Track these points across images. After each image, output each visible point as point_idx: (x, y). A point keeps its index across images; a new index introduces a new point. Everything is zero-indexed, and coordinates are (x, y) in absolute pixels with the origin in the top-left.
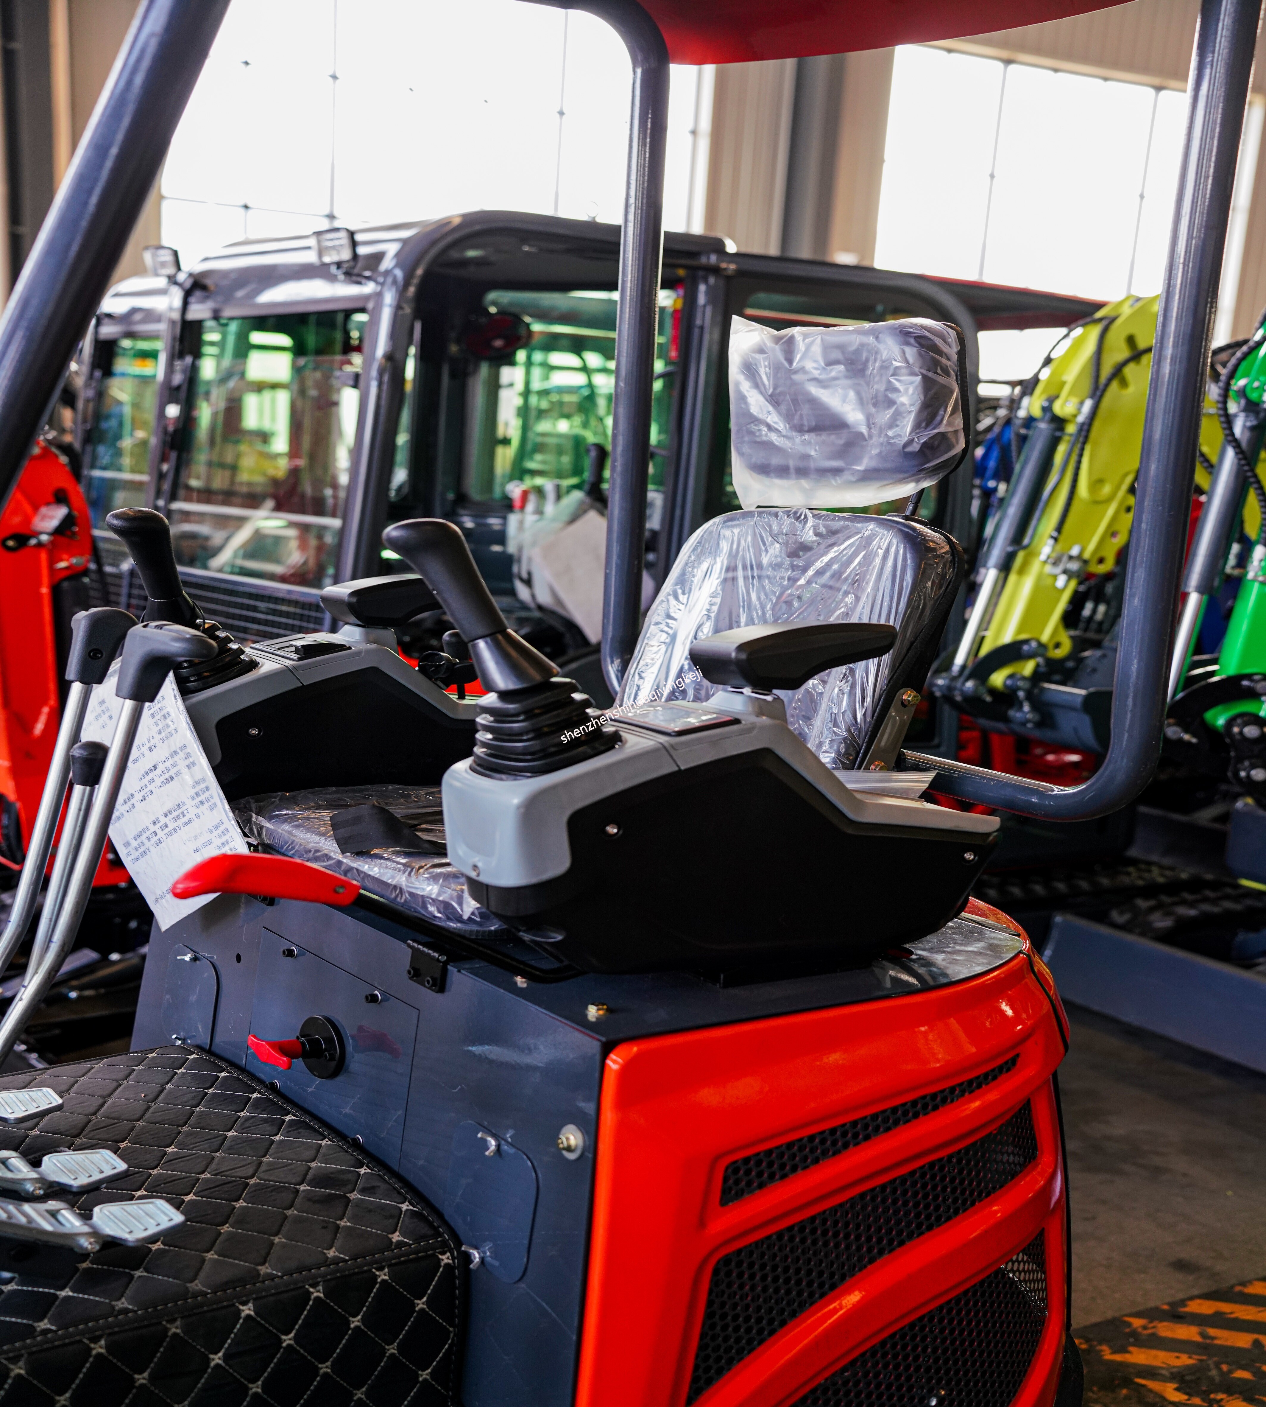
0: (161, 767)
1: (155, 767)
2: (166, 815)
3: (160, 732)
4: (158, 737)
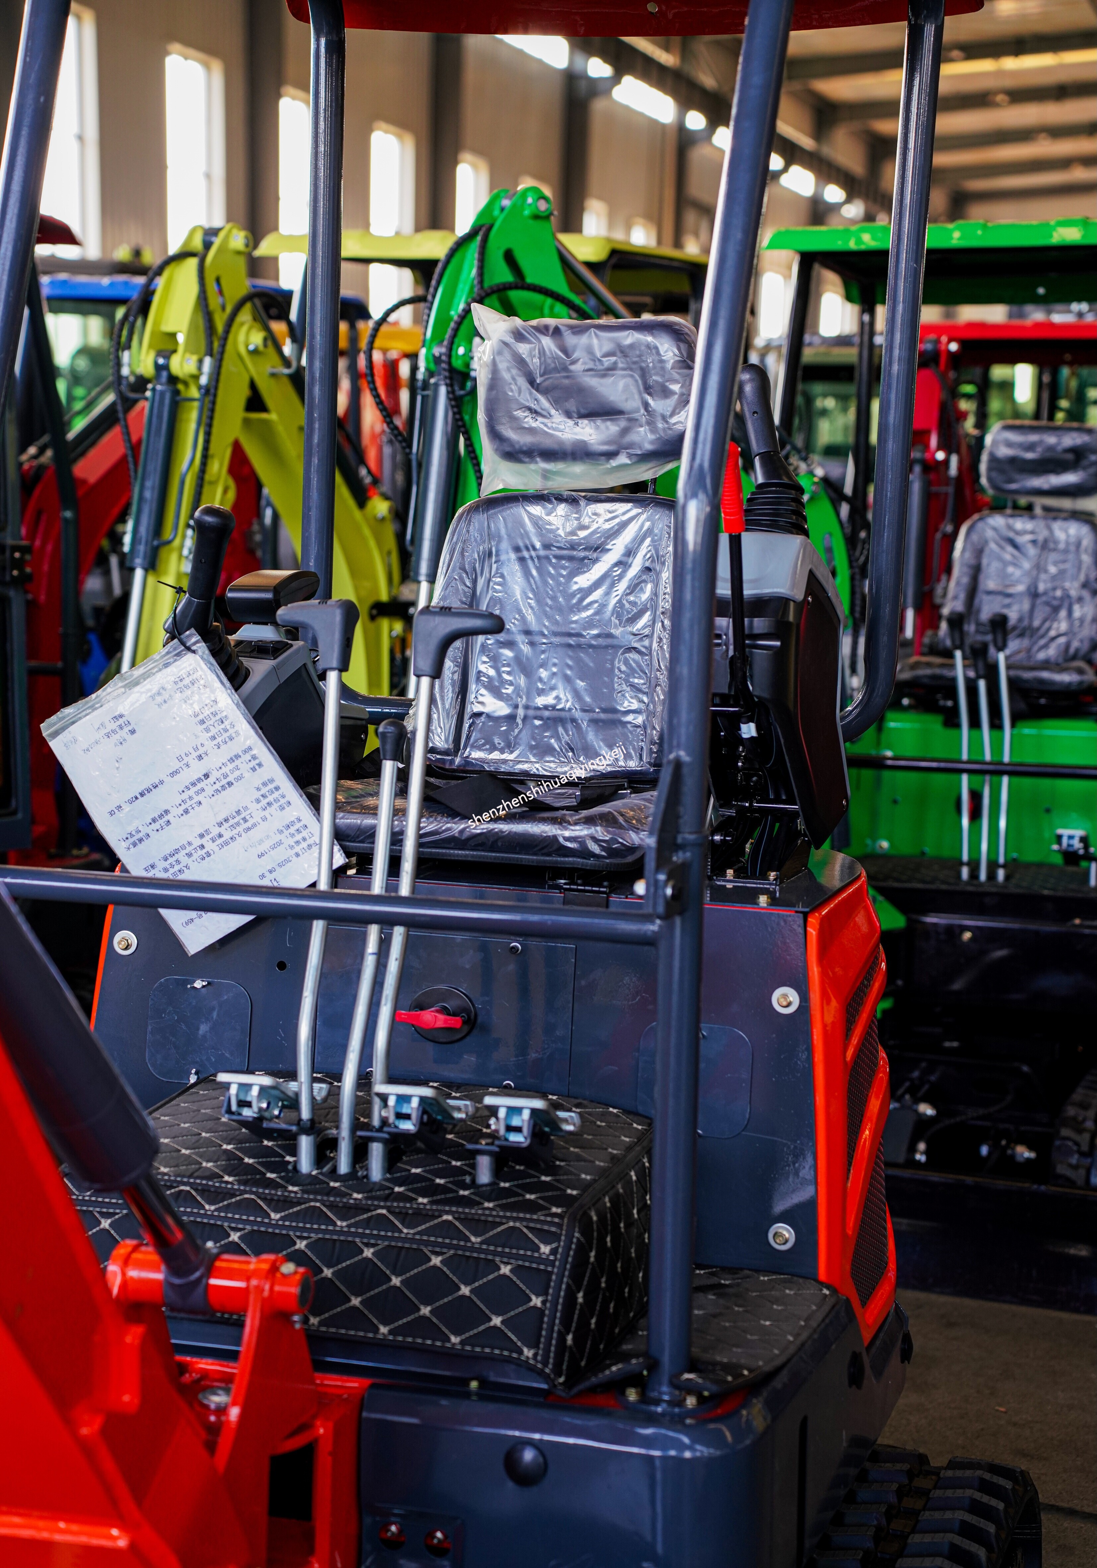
0: (216, 774)
2: (220, 825)
3: (213, 738)
4: (211, 743)
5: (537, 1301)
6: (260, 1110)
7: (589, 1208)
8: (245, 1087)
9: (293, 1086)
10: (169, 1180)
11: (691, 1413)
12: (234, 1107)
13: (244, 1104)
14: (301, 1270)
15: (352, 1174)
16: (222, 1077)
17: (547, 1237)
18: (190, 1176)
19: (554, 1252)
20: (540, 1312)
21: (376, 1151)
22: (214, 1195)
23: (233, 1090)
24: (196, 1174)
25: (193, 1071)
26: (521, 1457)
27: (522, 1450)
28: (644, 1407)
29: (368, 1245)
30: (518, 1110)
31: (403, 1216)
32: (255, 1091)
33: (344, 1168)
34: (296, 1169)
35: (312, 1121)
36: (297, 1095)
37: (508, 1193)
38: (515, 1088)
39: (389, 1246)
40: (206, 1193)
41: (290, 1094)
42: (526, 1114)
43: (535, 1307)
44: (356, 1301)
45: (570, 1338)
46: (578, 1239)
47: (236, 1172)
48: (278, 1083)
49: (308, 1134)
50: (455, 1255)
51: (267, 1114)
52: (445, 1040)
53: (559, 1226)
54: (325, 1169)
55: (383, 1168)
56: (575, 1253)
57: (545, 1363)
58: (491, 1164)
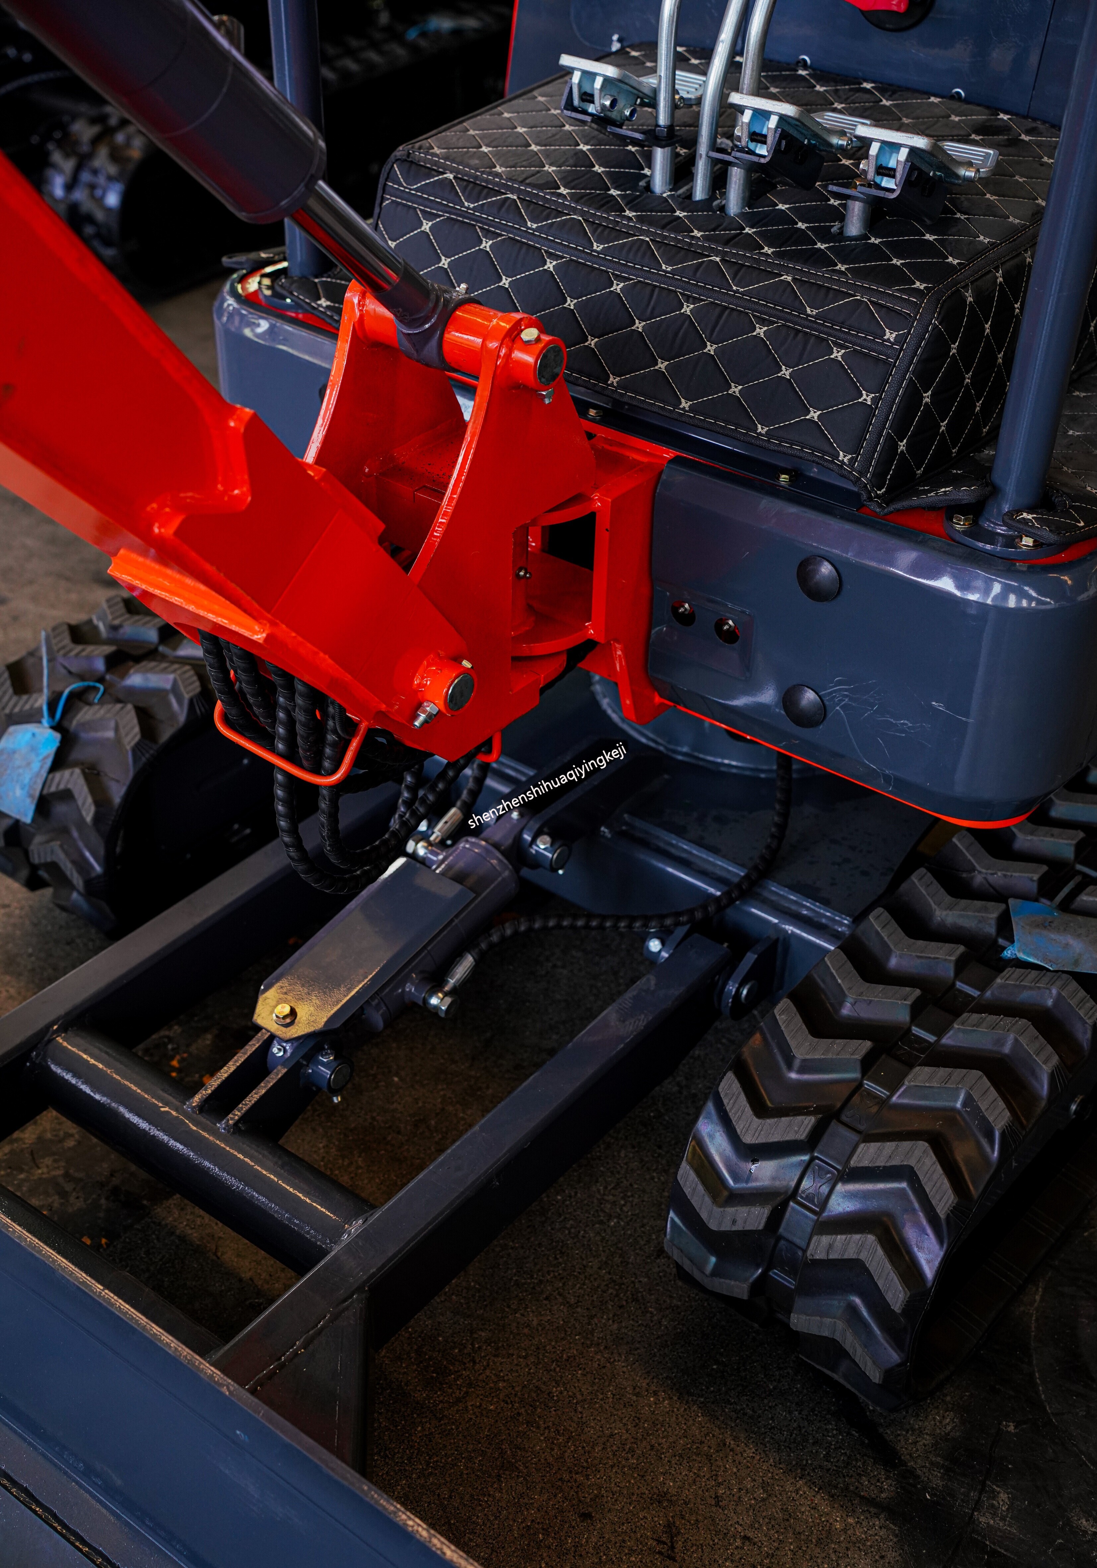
5: (867, 398)
6: (603, 106)
7: (965, 287)
8: (589, 76)
9: (652, 81)
10: (497, 184)
11: (1026, 557)
12: (576, 102)
13: (587, 97)
14: (546, 338)
15: (706, 204)
16: (566, 60)
17: (896, 319)
18: (522, 182)
19: (900, 340)
20: (869, 411)
21: (736, 176)
22: (540, 211)
23: (576, 78)
24: (528, 181)
25: (615, 37)
26: (816, 571)
27: (820, 564)
28: (969, 540)
29: (688, 299)
30: (895, 147)
31: (737, 269)
32: (598, 83)
33: (700, 192)
34: (648, 188)
35: (671, 128)
36: (655, 92)
37: (875, 252)
38: (966, 101)
39: (712, 303)
40: (532, 206)
41: (646, 91)
42: (903, 154)
43: (863, 404)
44: (662, 365)
45: (902, 446)
46: (935, 327)
47: (573, 184)
48: (625, 76)
49: (662, 147)
50: (783, 325)
51: (614, 115)
52: (891, 26)
53: (917, 306)
54: (680, 192)
55: (743, 199)
56: (926, 345)
57: (862, 473)
58: (864, 212)
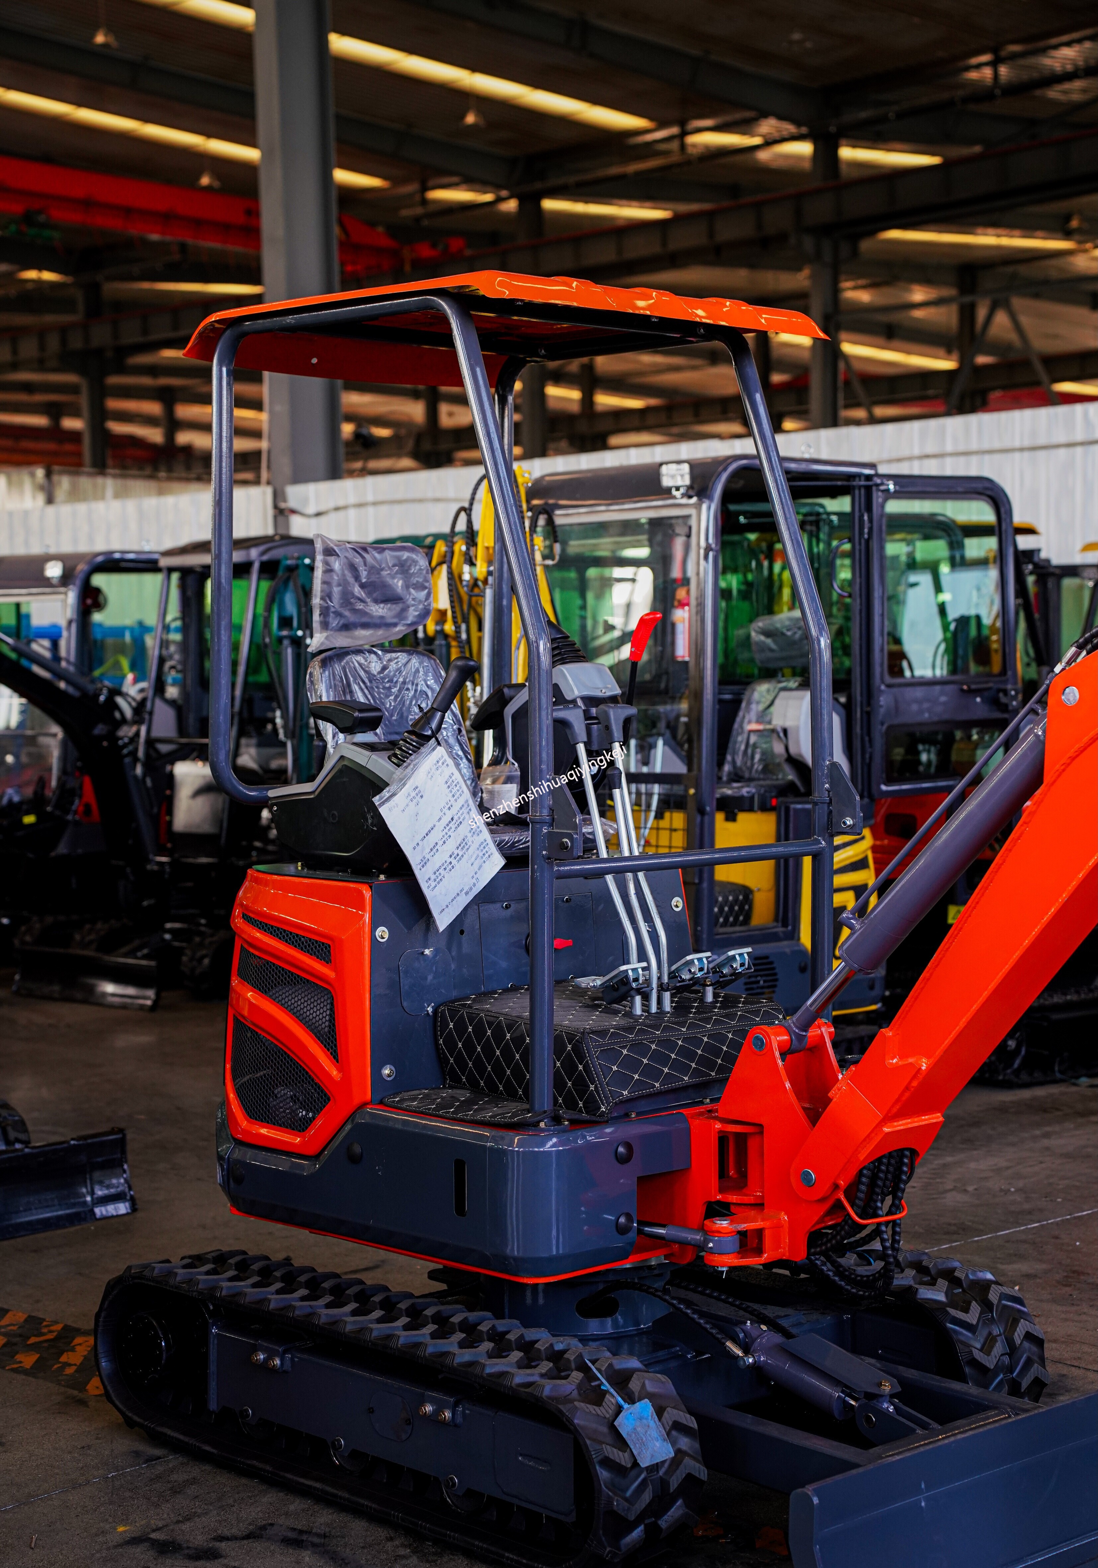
0: (456, 818)
1: (452, 819)
2: (458, 848)
3: (453, 796)
4: (453, 799)
